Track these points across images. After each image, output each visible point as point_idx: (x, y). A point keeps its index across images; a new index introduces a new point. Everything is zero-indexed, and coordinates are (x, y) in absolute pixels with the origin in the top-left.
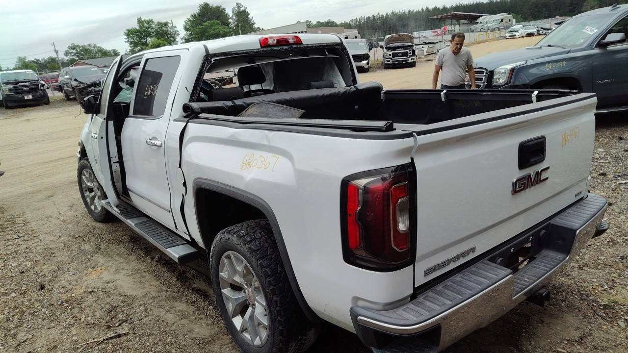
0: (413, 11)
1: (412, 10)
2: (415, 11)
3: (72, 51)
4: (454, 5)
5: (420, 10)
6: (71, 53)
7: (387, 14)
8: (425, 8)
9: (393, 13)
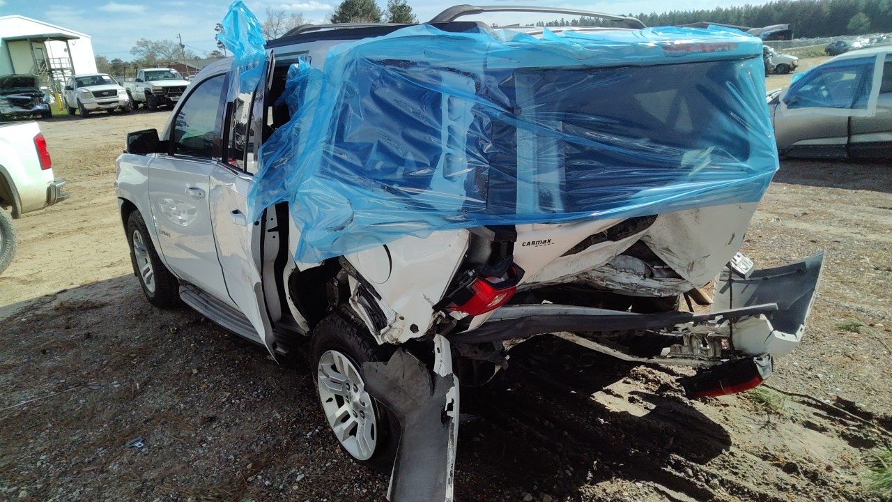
3: (141, 48)
6: (141, 51)
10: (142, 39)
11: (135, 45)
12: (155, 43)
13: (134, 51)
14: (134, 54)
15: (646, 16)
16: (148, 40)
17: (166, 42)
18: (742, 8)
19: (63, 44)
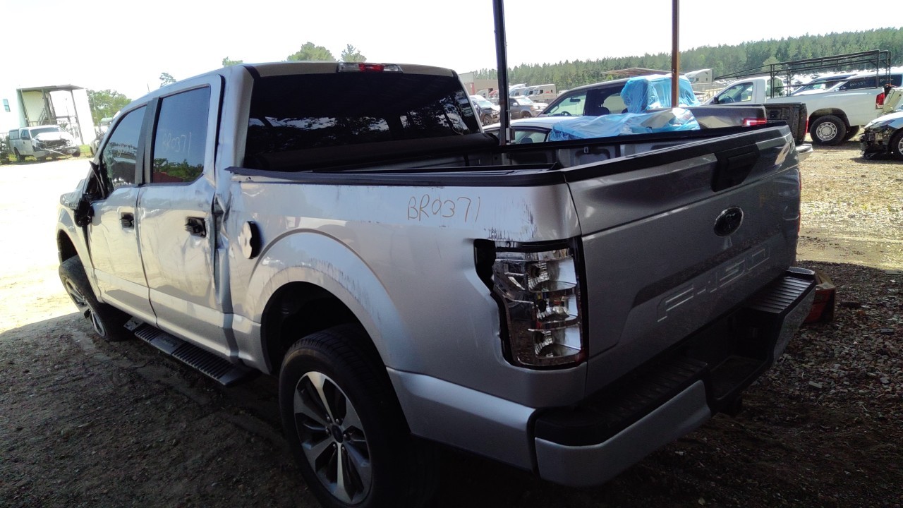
0: (549, 64)
1: (547, 64)
2: (551, 64)
4: (601, 59)
5: (558, 63)
7: (516, 67)
8: (563, 62)
9: (523, 66)
12: (99, 93)
15: (581, 62)
17: (108, 92)
19: (68, 93)
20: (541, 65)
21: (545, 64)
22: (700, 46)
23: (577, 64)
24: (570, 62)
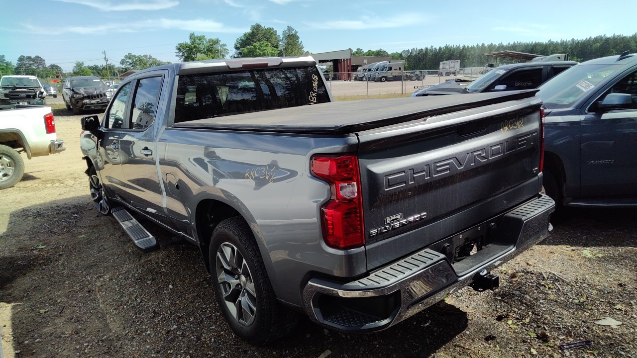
0: (468, 46)
2: (470, 46)
3: (128, 60)
5: (475, 46)
6: (127, 62)
8: (480, 45)
10: (128, 54)
11: (123, 58)
12: (138, 57)
13: (122, 62)
14: (123, 64)
15: (495, 45)
16: (133, 54)
17: (146, 56)
18: (569, 41)
20: (461, 46)
21: (465, 46)
22: (596, 36)
23: (491, 47)
24: (486, 45)
